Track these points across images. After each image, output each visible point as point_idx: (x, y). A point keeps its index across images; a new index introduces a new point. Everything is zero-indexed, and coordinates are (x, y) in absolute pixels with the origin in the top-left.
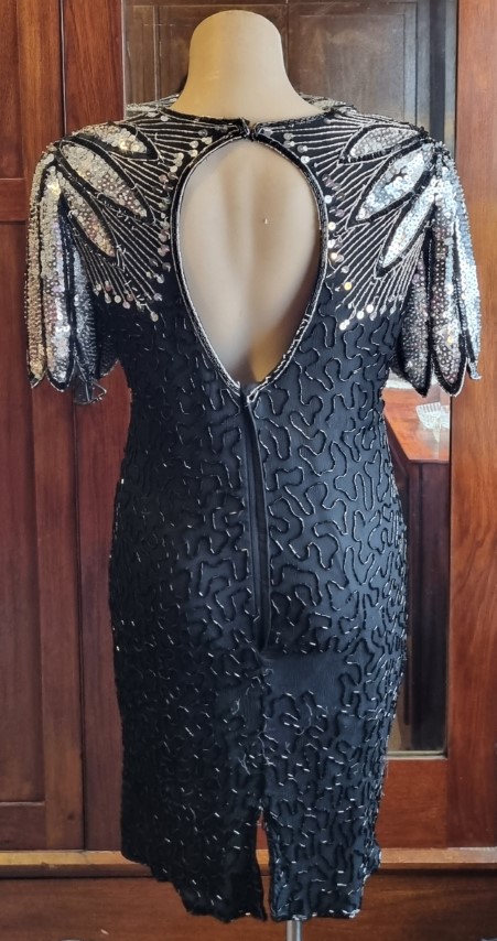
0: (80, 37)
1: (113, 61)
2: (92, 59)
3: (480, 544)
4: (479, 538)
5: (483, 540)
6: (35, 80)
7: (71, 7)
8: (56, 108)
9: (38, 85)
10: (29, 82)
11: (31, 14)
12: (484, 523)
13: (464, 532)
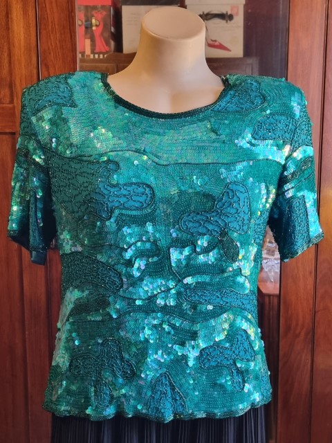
0: (48, 11)
1: (70, 29)
3: (297, 336)
5: (300, 333)
6: (20, 40)
8: (34, 59)
9: (22, 43)
12: (300, 323)
13: (288, 328)
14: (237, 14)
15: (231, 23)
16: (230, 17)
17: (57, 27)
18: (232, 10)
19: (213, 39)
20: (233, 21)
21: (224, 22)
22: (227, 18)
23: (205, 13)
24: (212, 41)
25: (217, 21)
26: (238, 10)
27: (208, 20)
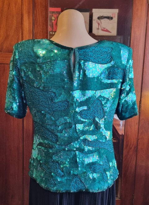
0: (38, 18)
1: (46, 25)
2: (41, 24)
3: (131, 148)
4: (131, 147)
5: (132, 148)
6: (26, 28)
7: (36, 10)
9: (27, 29)
10: (25, 29)
11: (26, 11)
12: (132, 143)
13: (127, 146)
16: (112, 18)
18: (112, 15)
20: (112, 20)
22: (110, 19)
23: (101, 16)
24: (103, 28)
25: (106, 19)
26: (115, 15)
27: (102, 19)
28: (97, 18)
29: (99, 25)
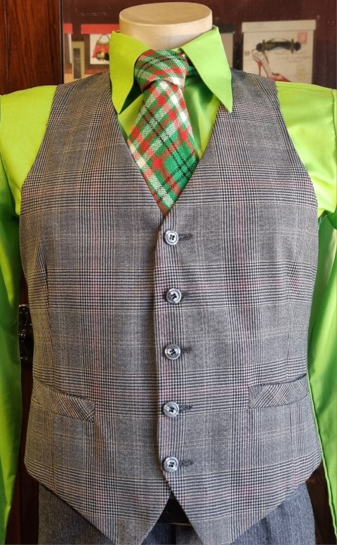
14: (305, 42)
15: (297, 54)
16: (297, 46)
17: (32, 46)
18: (299, 37)
19: (275, 72)
20: (300, 51)
21: (289, 52)
22: (292, 47)
23: (266, 41)
24: (273, 74)
25: (280, 51)
26: (306, 37)
27: (268, 49)
28: (255, 48)
29: (262, 68)
